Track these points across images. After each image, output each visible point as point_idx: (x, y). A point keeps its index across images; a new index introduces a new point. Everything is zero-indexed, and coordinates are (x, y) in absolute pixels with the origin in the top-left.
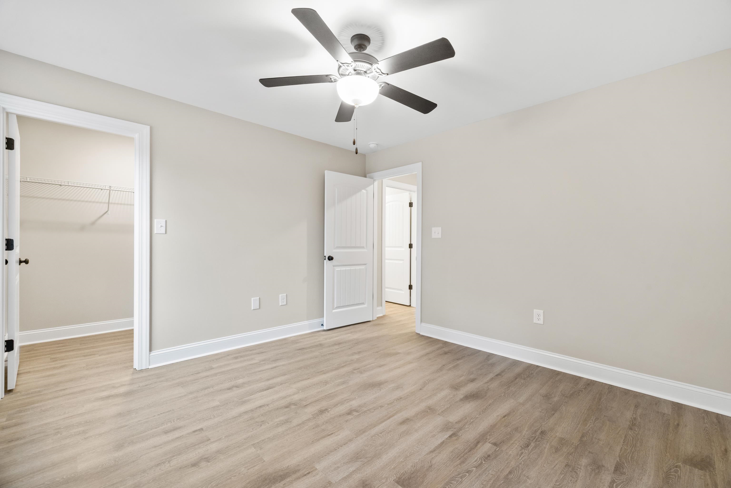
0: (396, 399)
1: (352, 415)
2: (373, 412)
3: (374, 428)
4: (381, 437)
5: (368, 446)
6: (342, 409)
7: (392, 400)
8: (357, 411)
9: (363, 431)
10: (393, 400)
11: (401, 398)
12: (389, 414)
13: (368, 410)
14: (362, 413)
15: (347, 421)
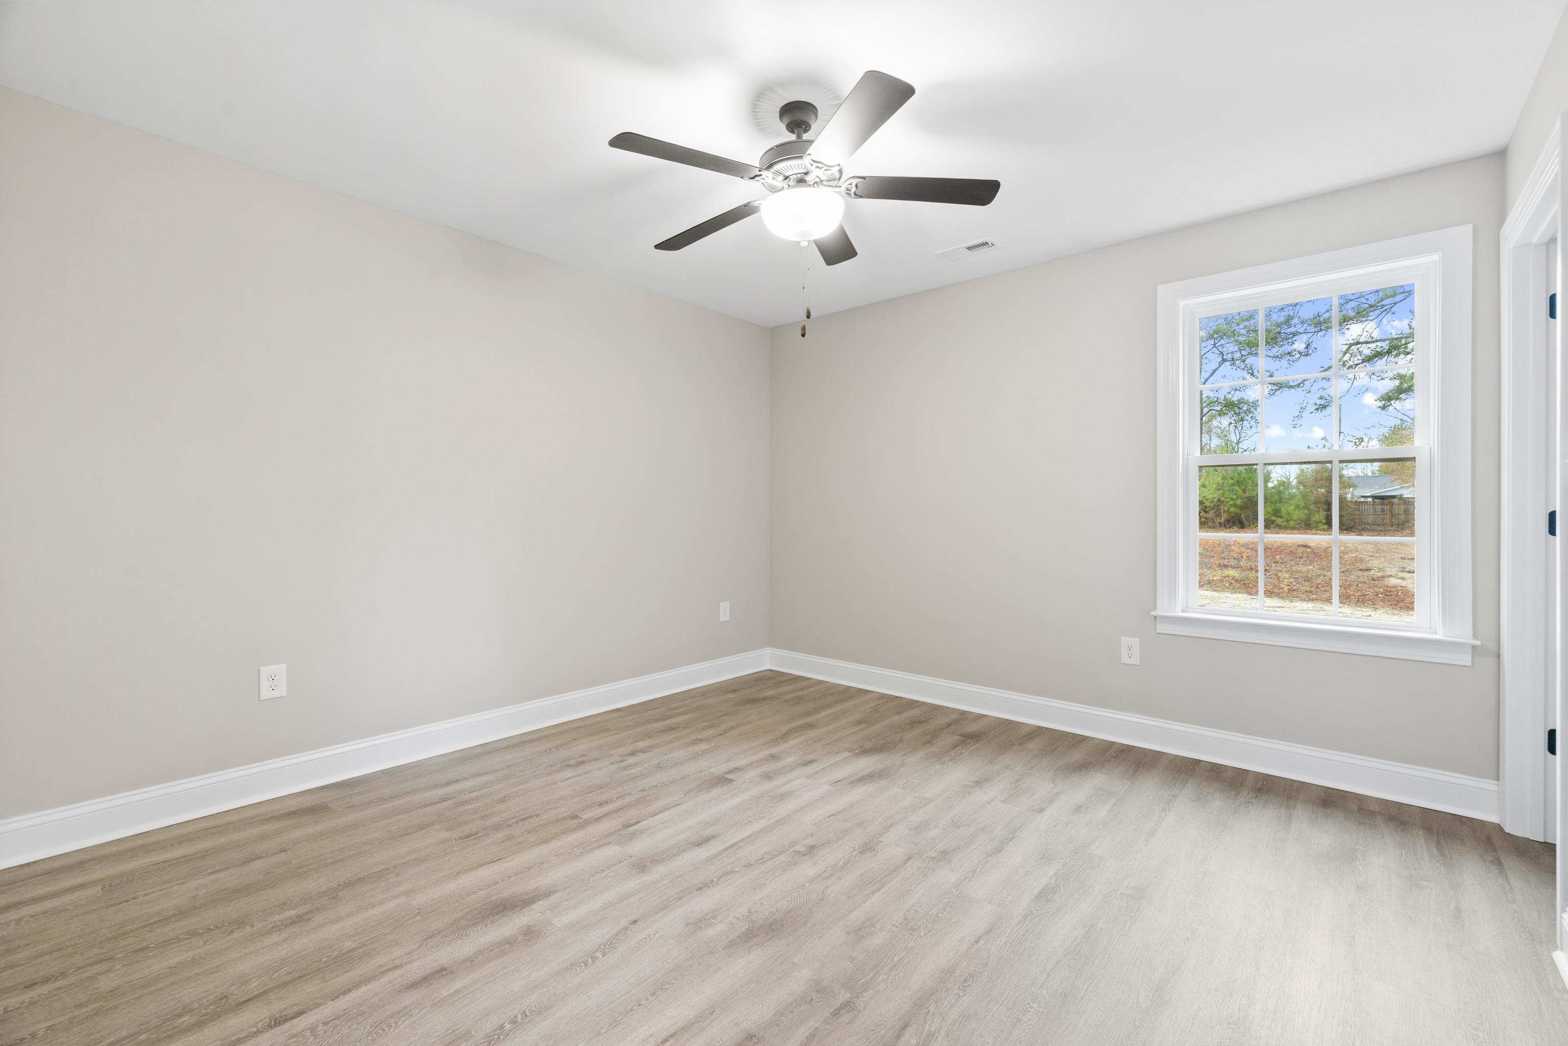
0: (713, 885)
1: (805, 845)
2: (765, 853)
3: (761, 828)
4: (750, 816)
5: (769, 807)
6: (830, 857)
7: (723, 882)
8: (798, 852)
9: (780, 822)
10: (719, 884)
11: (700, 889)
12: (733, 852)
13: (774, 856)
14: (787, 850)
15: (812, 835)
